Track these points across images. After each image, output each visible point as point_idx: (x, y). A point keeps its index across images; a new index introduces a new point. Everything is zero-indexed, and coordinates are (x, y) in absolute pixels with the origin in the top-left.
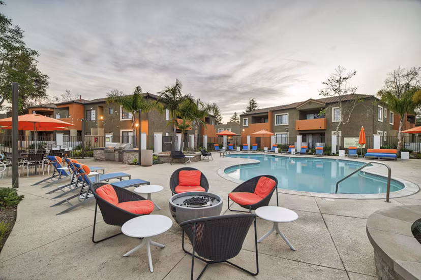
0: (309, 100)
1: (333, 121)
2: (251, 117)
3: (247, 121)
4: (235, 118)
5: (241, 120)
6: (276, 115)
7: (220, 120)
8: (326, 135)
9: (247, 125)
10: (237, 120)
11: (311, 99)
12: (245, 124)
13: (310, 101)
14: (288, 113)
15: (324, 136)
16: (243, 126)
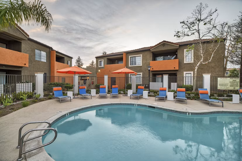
0: (162, 42)
1: (185, 62)
2: (106, 58)
3: (103, 63)
4: (92, 65)
5: (97, 62)
6: (130, 56)
7: (82, 65)
8: (178, 76)
9: (103, 66)
10: (94, 66)
11: (164, 41)
12: (100, 65)
13: (164, 43)
14: (141, 55)
15: (176, 75)
16: (99, 67)
